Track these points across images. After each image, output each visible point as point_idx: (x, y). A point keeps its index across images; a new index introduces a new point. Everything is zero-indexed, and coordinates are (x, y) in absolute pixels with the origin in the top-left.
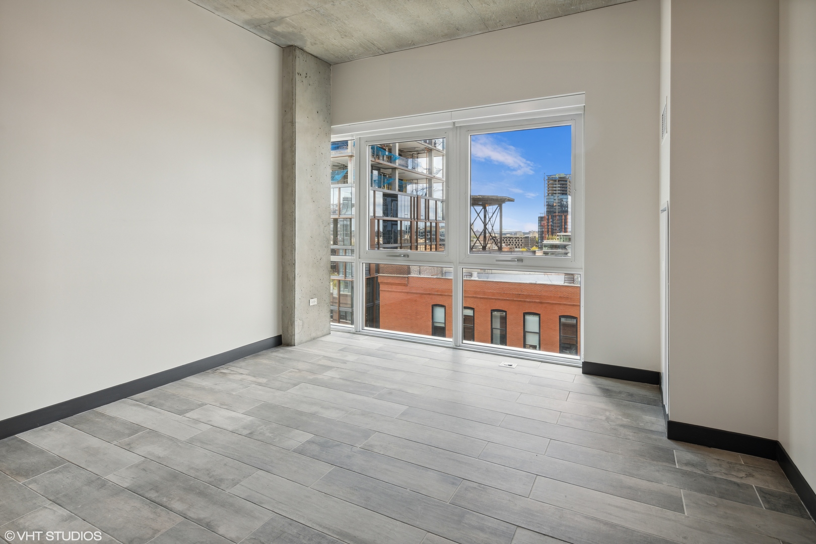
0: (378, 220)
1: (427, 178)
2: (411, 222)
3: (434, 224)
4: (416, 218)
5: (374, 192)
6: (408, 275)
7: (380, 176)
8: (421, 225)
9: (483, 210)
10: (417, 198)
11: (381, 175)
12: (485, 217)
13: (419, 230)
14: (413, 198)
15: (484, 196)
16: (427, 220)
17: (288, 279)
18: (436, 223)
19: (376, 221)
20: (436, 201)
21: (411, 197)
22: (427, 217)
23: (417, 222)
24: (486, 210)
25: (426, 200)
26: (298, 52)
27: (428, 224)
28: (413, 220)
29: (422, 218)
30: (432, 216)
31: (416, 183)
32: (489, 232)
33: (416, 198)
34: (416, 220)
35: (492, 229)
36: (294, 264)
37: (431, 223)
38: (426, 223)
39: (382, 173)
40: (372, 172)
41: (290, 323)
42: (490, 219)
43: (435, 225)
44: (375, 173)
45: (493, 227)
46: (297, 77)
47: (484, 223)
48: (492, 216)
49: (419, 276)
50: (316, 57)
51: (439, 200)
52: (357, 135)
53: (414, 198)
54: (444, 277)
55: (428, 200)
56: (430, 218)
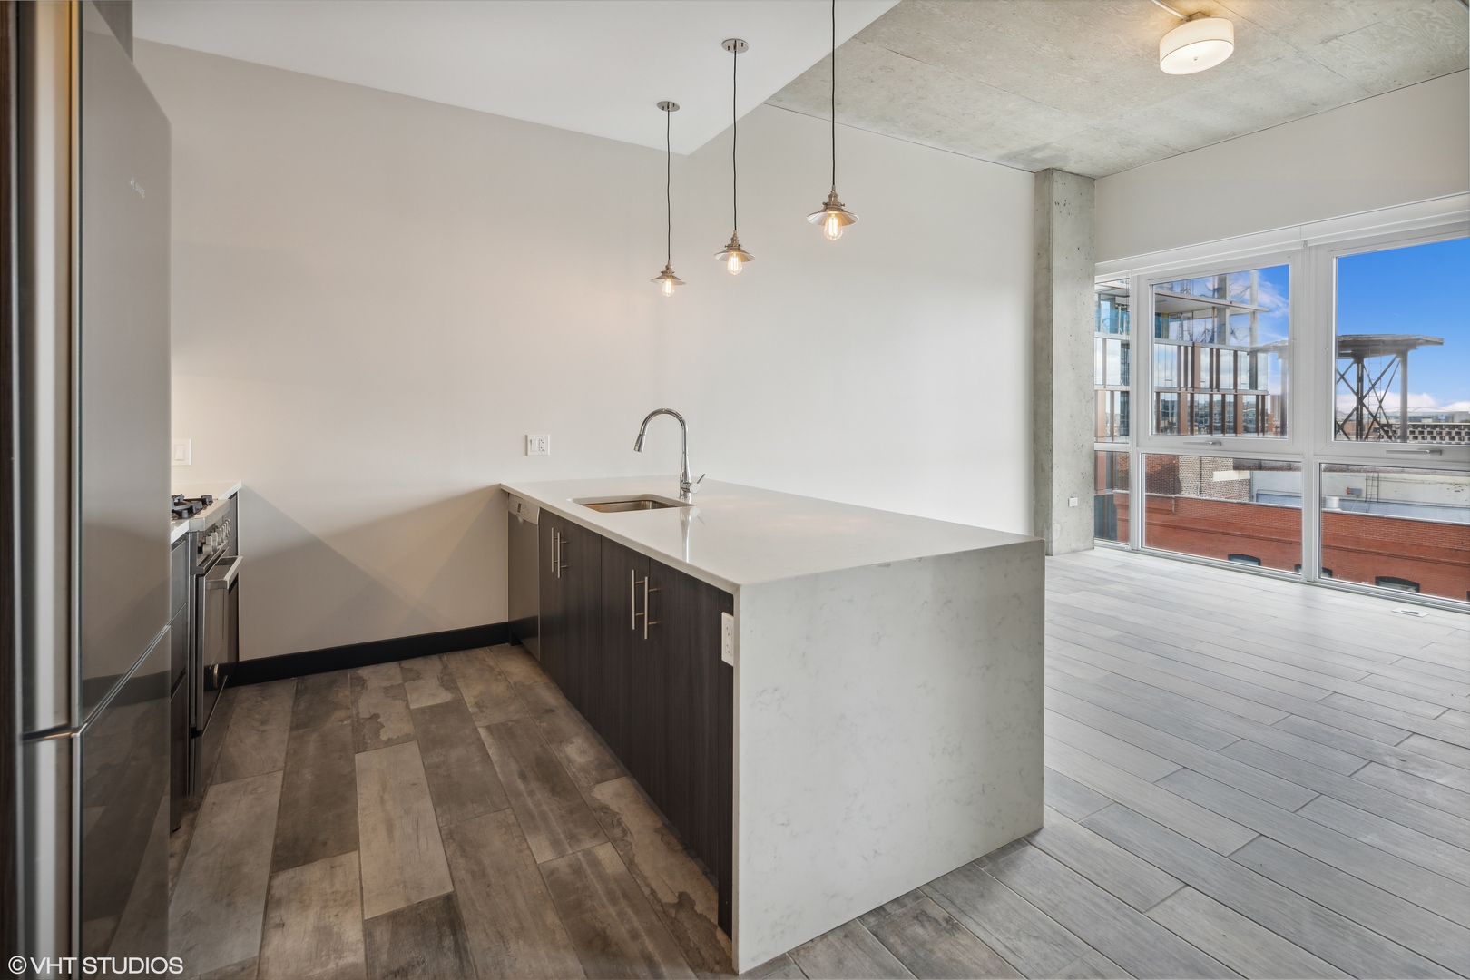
0: (1112, 393)
1: (1214, 308)
2: (1179, 394)
3: (1230, 398)
4: (1189, 386)
5: (1105, 340)
6: (1174, 494)
7: (1114, 312)
8: (1202, 399)
9: (1355, 365)
10: (1193, 348)
11: (1117, 308)
12: (1360, 379)
13: (1196, 410)
14: (1183, 348)
15: (1357, 336)
16: (1215, 391)
17: (1043, 470)
18: (1236, 396)
19: (1108, 394)
20: (1236, 353)
21: (1179, 347)
22: (1215, 385)
23: (1192, 395)
24: (1363, 367)
25: (1212, 350)
26: (1056, 175)
27: (1217, 397)
28: (1183, 390)
29: (1203, 385)
30: (1226, 380)
31: (1189, 319)
32: (1370, 413)
33: (1190, 349)
34: (1190, 390)
35: (1380, 407)
36: (1051, 451)
37: (1224, 396)
38: (1211, 395)
39: (1119, 305)
40: (1099, 306)
41: (1045, 526)
42: (1373, 385)
43: (1232, 400)
44: (1106, 305)
45: (1381, 402)
46: (1055, 208)
47: (1357, 394)
48: (1380, 378)
49: (1200, 497)
50: (1077, 175)
51: (1243, 349)
52: (1135, 272)
53: (1186, 348)
54: (1255, 502)
55: (1218, 351)
56: (1222, 386)
